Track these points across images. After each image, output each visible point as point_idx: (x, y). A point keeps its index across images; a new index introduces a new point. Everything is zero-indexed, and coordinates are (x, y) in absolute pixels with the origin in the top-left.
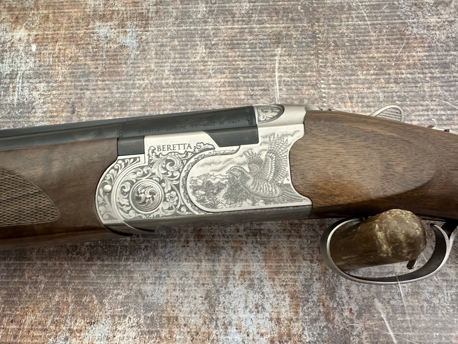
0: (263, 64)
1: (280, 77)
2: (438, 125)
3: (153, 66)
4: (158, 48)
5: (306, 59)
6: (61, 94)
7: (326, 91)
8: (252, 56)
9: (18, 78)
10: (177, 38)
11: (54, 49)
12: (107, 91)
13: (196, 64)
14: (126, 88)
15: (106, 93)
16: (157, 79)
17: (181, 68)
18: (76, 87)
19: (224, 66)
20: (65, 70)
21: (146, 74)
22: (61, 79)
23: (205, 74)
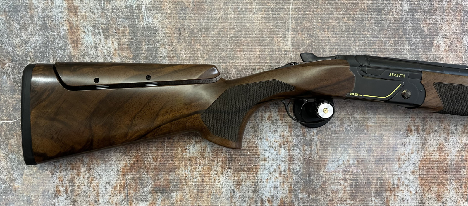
0: (284, 6)
1: (292, 14)
2: (368, 46)
3: (222, 6)
5: (307, 3)
6: (171, 22)
7: (316, 24)
9: (143, 9)
12: (197, 21)
13: (246, 4)
14: (208, 20)
15: (197, 22)
16: (225, 14)
17: (238, 7)
18: (179, 18)
19: (262, 7)
20: (171, 6)
21: (218, 10)
22: (169, 12)
23: (251, 11)
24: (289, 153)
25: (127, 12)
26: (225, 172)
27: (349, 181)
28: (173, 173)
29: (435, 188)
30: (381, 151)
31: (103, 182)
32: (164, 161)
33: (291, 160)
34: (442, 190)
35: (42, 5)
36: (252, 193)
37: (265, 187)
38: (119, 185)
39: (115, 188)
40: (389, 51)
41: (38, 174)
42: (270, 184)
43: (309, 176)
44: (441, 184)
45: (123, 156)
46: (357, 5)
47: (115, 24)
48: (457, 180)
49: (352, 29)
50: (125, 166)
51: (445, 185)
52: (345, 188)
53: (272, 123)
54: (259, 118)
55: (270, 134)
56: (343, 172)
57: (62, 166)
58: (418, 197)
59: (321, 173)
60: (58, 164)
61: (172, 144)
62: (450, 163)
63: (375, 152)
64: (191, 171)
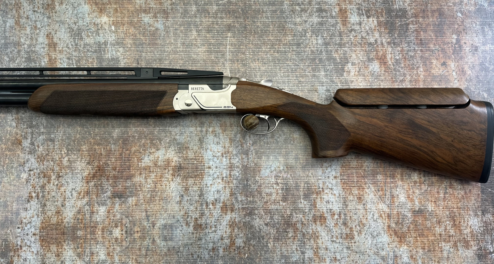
0: (222, 42)
1: (229, 48)
3: (172, 41)
4: (174, 31)
5: (241, 39)
6: (131, 54)
7: (248, 56)
8: (217, 37)
9: (108, 45)
10: (183, 25)
11: (124, 29)
12: (152, 53)
13: (192, 40)
14: (161, 52)
16: (175, 48)
17: (186, 42)
18: (137, 51)
19: (205, 42)
20: (131, 41)
21: (169, 45)
22: (129, 46)
23: (196, 46)
24: (230, 161)
25: (96, 47)
26: (175, 179)
27: (280, 185)
28: (129, 180)
29: (355, 191)
30: (306, 158)
31: (70, 188)
32: (122, 170)
33: (231, 167)
34: (362, 193)
35: (27, 43)
36: (198, 197)
37: (210, 191)
38: (83, 191)
39: (79, 194)
40: (308, 77)
41: (15, 181)
42: (214, 189)
43: (247, 181)
44: (361, 188)
45: (87, 166)
46: (280, 40)
47: (85, 56)
48: (374, 184)
49: (278, 59)
50: (89, 174)
51: (364, 188)
52: (277, 191)
53: (215, 136)
54: (204, 132)
55: (214, 145)
56: (275, 177)
57: (36, 174)
58: (341, 199)
59: (257, 178)
60: (32, 172)
61: (129, 155)
62: (366, 169)
63: (301, 159)
64: (146, 178)
